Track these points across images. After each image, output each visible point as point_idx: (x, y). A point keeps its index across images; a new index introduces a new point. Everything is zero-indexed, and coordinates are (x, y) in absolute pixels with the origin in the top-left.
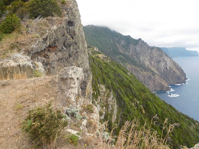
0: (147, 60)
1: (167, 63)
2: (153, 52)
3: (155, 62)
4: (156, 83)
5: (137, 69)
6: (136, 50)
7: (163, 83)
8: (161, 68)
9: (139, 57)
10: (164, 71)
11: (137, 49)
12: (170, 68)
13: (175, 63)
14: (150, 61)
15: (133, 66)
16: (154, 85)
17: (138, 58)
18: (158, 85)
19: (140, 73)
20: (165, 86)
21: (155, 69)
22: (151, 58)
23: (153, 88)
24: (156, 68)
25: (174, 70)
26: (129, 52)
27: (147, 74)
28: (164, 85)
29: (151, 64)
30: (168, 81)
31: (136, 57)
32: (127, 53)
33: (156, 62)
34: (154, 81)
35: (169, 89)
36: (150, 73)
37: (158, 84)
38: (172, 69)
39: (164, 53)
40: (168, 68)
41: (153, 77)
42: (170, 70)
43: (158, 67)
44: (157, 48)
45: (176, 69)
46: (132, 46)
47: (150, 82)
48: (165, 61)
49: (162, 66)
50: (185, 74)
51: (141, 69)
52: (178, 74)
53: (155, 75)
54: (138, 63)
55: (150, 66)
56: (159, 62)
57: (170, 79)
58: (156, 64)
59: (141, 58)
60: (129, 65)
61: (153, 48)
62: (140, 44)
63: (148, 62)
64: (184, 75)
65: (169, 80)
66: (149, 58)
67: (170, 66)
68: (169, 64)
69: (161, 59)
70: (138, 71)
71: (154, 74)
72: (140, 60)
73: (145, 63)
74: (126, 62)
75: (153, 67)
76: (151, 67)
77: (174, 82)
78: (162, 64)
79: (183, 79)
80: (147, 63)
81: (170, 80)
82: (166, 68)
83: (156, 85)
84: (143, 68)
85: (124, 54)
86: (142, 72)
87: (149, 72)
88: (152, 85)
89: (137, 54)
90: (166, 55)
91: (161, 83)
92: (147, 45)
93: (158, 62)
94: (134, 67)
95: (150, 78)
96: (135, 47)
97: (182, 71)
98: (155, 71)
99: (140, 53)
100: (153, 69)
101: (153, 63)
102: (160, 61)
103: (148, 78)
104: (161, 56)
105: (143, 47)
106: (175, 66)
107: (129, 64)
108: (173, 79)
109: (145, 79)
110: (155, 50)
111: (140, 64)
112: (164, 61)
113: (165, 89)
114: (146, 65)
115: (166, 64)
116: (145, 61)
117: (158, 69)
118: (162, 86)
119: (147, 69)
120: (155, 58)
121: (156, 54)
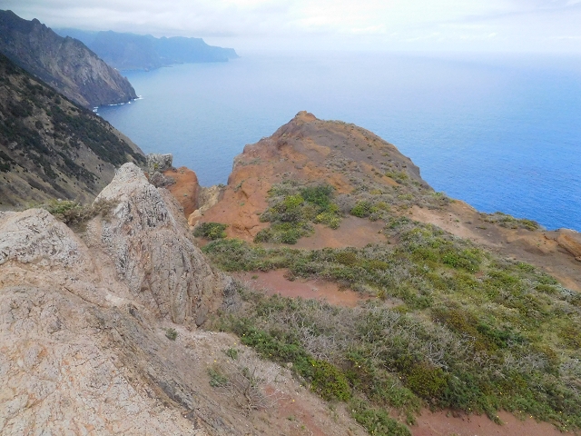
1: (94, 69)
6: (29, 43)
8: (81, 77)
9: (37, 57)
10: (87, 82)
11: (32, 40)
12: (99, 78)
13: (110, 70)
17: (35, 58)
21: (71, 79)
33: (73, 67)
39: (89, 51)
40: (95, 78)
43: (75, 76)
44: (75, 40)
46: (18, 33)
50: (133, 89)
52: (113, 87)
56: (77, 67)
59: (42, 59)
61: (65, 40)
62: (36, 29)
66: (59, 58)
68: (98, 71)
75: (66, 76)
76: (62, 76)
78: (84, 72)
80: (55, 69)
90: (92, 54)
92: (53, 33)
96: (25, 36)
99: (38, 48)
101: (66, 68)
102: (79, 65)
104: (81, 56)
105: (44, 36)
108: (105, 96)
110: (71, 43)
112: (88, 65)
115: (91, 71)
117: (76, 80)
120: (69, 60)
121: (71, 52)
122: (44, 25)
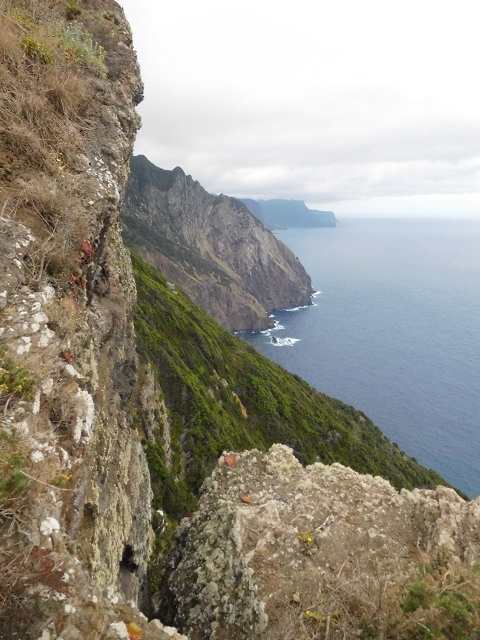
0: (203, 236)
1: (263, 247)
2: (221, 212)
3: (228, 244)
4: (235, 308)
5: (176, 266)
6: (168, 205)
7: (253, 308)
8: (245, 261)
9: (179, 229)
10: (253, 270)
11: (172, 200)
12: (271, 262)
13: (281, 248)
14: (211, 239)
15: (163, 257)
16: (227, 315)
17: (176, 230)
18: (239, 314)
19: (184, 279)
20: (260, 315)
21: (230, 265)
22: (217, 232)
23: (225, 324)
24: (232, 262)
25: (282, 266)
26: (146, 211)
27: (207, 281)
28: (257, 312)
29: (216, 248)
30: (267, 301)
31: (170, 227)
32: (140, 216)
33: (232, 244)
34: (229, 303)
35: (271, 324)
36: (216, 277)
37: (241, 310)
38: (274, 263)
39: (252, 216)
40: (265, 262)
41: (224, 289)
42: (269, 268)
43: (235, 260)
44: (233, 200)
45: (285, 265)
46: (153, 190)
47: (215, 306)
48: (257, 241)
49: (249, 256)
50: (309, 278)
51: (188, 265)
52: (292, 278)
53: (231, 285)
54: (176, 248)
55: (212, 256)
56: (238, 243)
57: (272, 295)
58: (229, 249)
59: (186, 232)
60: (148, 255)
61: (219, 200)
62: (179, 184)
63: (206, 243)
64: (307, 280)
65: (269, 299)
66: (208, 230)
67: (269, 255)
68: (268, 250)
69: (245, 234)
70: (178, 274)
71: (226, 281)
72: (182, 238)
73: (199, 246)
74: (139, 243)
75: (222, 260)
76: (217, 260)
77: (281, 302)
78: (249, 250)
79: (305, 292)
80: (204, 247)
81: (272, 297)
82: (260, 262)
83: (234, 314)
84: (193, 263)
85: (129, 218)
86: (193, 274)
87: (212, 276)
88: (223, 314)
89: (171, 217)
90: (258, 222)
91: (249, 309)
92: (202, 189)
93: (236, 243)
94: (165, 259)
95: (215, 293)
96: (163, 194)
97: (302, 268)
98: (230, 272)
99: (180, 214)
100: (223, 265)
101: (221, 245)
102: (241, 241)
103: (211, 294)
104: (244, 225)
105: (190, 194)
106: (284, 256)
107: (149, 250)
108: (280, 293)
109: (200, 296)
110: (226, 205)
111: (183, 251)
112: (254, 240)
113: (259, 324)
114: (202, 253)
115: (259, 250)
116: (197, 241)
117: (237, 266)
118: (251, 317)
119: (206, 267)
120: (226, 232)
121: (228, 219)
122: (189, 177)
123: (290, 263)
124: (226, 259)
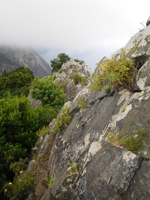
0: (21, 57)
2: (26, 51)
3: (28, 59)
5: (11, 67)
14: (23, 58)
15: (8, 64)
22: (25, 56)
24: (29, 64)
25: (42, 66)
26: (4, 51)
29: (24, 61)
31: (12, 55)
38: (40, 65)
42: (39, 66)
45: (43, 65)
48: (35, 59)
49: (33, 63)
51: (15, 66)
54: (12, 61)
55: (23, 63)
58: (28, 61)
60: (4, 64)
63: (21, 59)
64: (50, 69)
67: (39, 63)
69: (32, 57)
70: (12, 69)
72: (15, 58)
73: (19, 60)
74: (2, 61)
82: (36, 65)
89: (12, 52)
93: (30, 59)
106: (43, 63)
111: (14, 62)
114: (20, 62)
116: (19, 59)
123: (45, 65)
124: (27, 64)
